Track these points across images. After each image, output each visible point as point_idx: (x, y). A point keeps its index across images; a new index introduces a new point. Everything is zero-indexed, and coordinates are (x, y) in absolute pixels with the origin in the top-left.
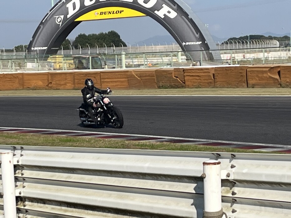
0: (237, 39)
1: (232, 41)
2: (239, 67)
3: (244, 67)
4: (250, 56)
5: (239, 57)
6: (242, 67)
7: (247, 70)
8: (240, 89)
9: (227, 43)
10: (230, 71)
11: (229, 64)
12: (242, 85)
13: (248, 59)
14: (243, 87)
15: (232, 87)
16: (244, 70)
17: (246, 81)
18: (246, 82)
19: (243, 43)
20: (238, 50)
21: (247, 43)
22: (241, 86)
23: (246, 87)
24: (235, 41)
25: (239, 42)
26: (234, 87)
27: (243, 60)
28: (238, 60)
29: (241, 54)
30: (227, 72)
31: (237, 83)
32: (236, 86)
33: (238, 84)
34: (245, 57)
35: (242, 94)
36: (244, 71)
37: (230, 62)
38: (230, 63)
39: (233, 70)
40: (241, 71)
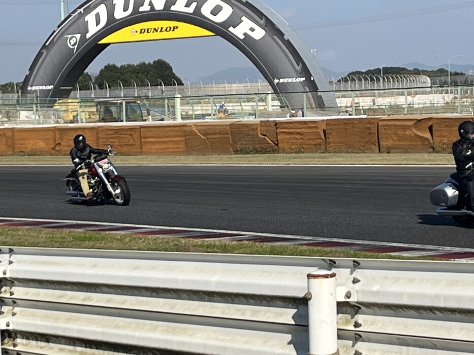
0: (363, 73)
1: (355, 76)
2: (366, 118)
3: (374, 119)
4: (384, 101)
5: (365, 102)
6: (371, 118)
7: (379, 124)
8: (368, 154)
9: (346, 80)
10: (351, 125)
11: (350, 115)
12: (370, 148)
13: (381, 107)
14: (373, 152)
15: (355, 151)
16: (373, 124)
17: (377, 141)
18: (377, 144)
19: (372, 80)
20: (363, 92)
21: (379, 81)
22: (370, 150)
23: (378, 151)
24: (359, 77)
25: (366, 79)
26: (357, 151)
27: (372, 107)
28: (364, 108)
29: (369, 98)
30: (347, 127)
31: (363, 144)
32: (361, 150)
33: (363, 146)
34: (376, 103)
35: (370, 163)
36: (374, 126)
37: (352, 111)
38: (351, 113)
39: (355, 124)
40: (368, 126)
